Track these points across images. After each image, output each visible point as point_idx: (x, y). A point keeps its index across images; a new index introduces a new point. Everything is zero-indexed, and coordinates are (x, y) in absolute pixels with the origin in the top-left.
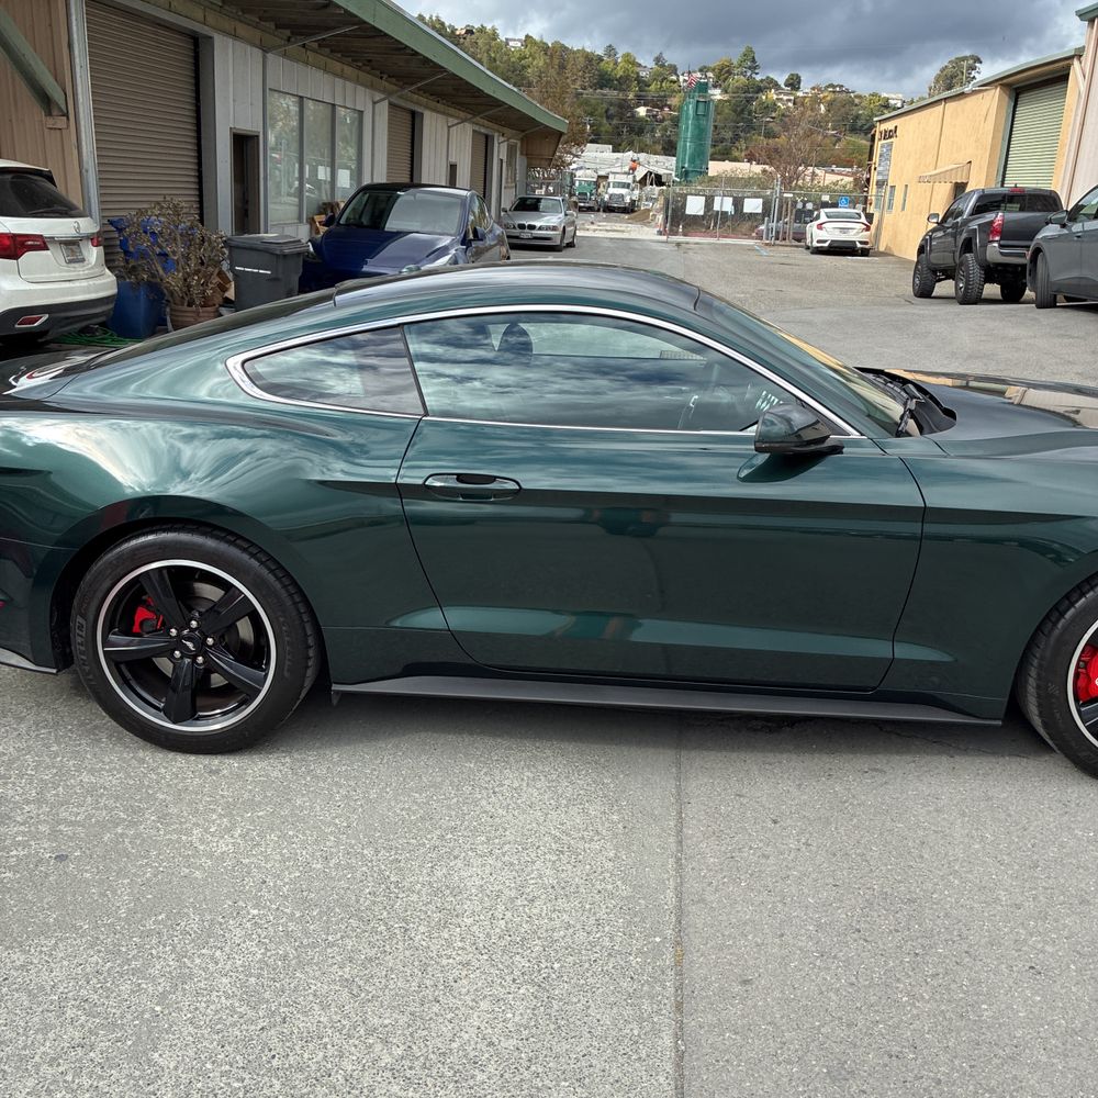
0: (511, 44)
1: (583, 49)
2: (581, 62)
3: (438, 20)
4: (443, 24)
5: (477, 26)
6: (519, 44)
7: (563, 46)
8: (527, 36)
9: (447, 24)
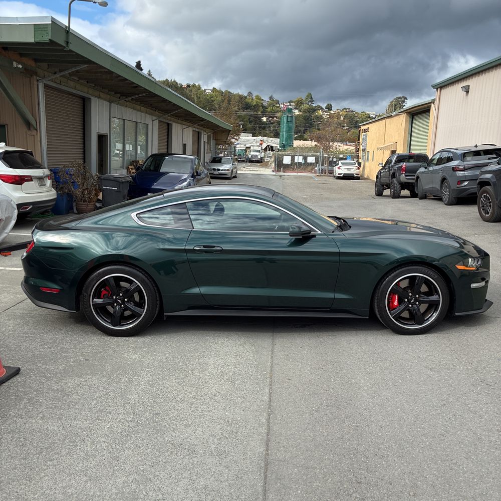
0: (207, 91)
1: (238, 94)
2: (237, 99)
3: (175, 81)
4: (177, 83)
5: (192, 84)
6: (210, 91)
7: (229, 92)
8: (214, 88)
9: (178, 83)
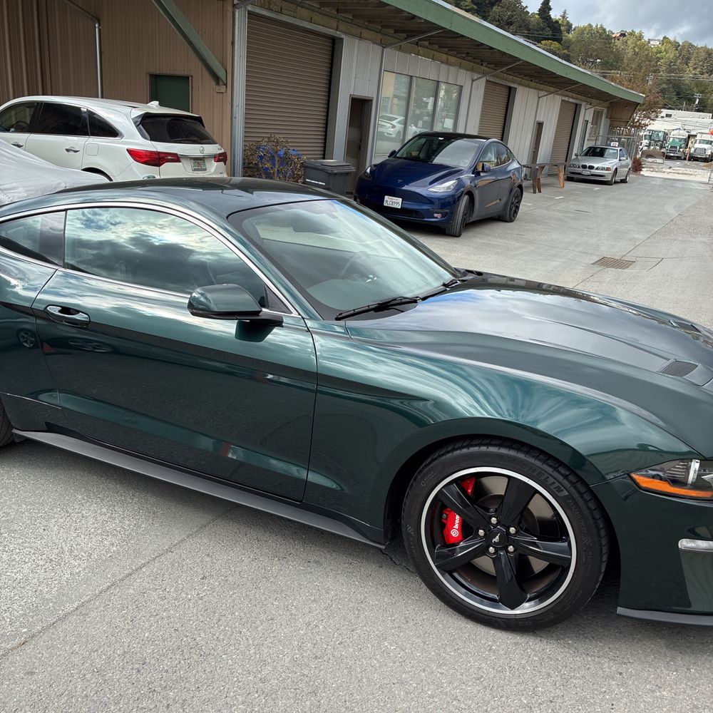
0: (652, 43)
1: (705, 47)
2: (703, 55)
3: (602, 27)
4: (604, 30)
5: (629, 30)
6: (658, 43)
7: (691, 44)
8: (665, 38)
9: (607, 30)
